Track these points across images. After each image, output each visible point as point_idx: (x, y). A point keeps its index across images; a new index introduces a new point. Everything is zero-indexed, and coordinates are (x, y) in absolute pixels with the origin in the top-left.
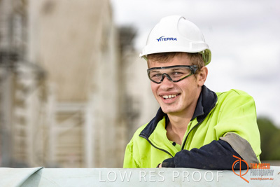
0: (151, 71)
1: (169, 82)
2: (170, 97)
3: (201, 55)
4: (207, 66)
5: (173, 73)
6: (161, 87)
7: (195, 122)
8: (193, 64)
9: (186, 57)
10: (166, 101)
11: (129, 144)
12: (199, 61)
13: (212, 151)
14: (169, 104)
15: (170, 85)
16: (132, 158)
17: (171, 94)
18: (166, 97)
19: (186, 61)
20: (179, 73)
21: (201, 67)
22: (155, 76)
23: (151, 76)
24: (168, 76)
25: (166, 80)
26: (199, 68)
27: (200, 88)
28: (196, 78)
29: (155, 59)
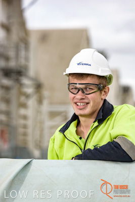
0: (71, 85)
1: (83, 94)
2: (82, 104)
3: (106, 78)
4: (109, 86)
5: (86, 88)
6: (76, 97)
7: (96, 124)
8: (100, 84)
9: (96, 78)
10: (78, 107)
11: (52, 137)
12: (104, 82)
13: (107, 150)
14: (81, 109)
15: (83, 96)
16: (53, 147)
17: (83, 103)
18: (79, 104)
19: (96, 81)
20: (90, 88)
21: (106, 86)
22: (72, 89)
23: (70, 89)
24: (82, 89)
25: (80, 92)
26: (104, 87)
27: (103, 100)
28: (101, 93)
29: (75, 77)
